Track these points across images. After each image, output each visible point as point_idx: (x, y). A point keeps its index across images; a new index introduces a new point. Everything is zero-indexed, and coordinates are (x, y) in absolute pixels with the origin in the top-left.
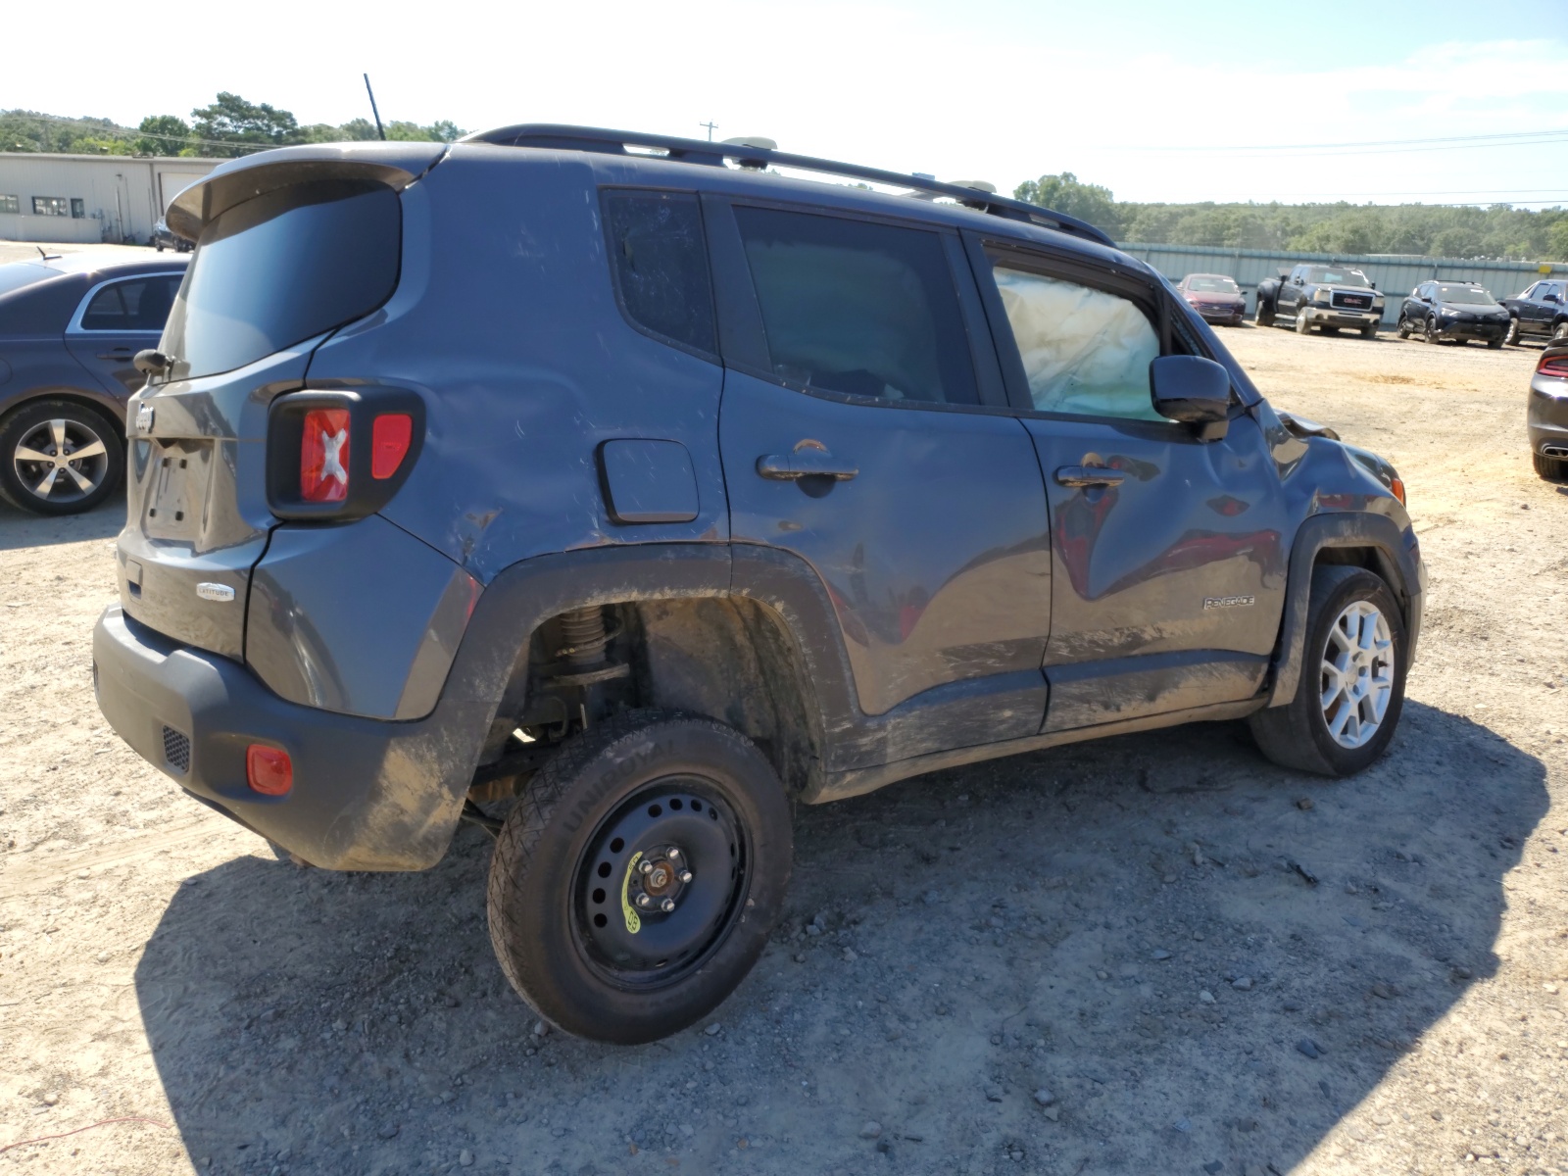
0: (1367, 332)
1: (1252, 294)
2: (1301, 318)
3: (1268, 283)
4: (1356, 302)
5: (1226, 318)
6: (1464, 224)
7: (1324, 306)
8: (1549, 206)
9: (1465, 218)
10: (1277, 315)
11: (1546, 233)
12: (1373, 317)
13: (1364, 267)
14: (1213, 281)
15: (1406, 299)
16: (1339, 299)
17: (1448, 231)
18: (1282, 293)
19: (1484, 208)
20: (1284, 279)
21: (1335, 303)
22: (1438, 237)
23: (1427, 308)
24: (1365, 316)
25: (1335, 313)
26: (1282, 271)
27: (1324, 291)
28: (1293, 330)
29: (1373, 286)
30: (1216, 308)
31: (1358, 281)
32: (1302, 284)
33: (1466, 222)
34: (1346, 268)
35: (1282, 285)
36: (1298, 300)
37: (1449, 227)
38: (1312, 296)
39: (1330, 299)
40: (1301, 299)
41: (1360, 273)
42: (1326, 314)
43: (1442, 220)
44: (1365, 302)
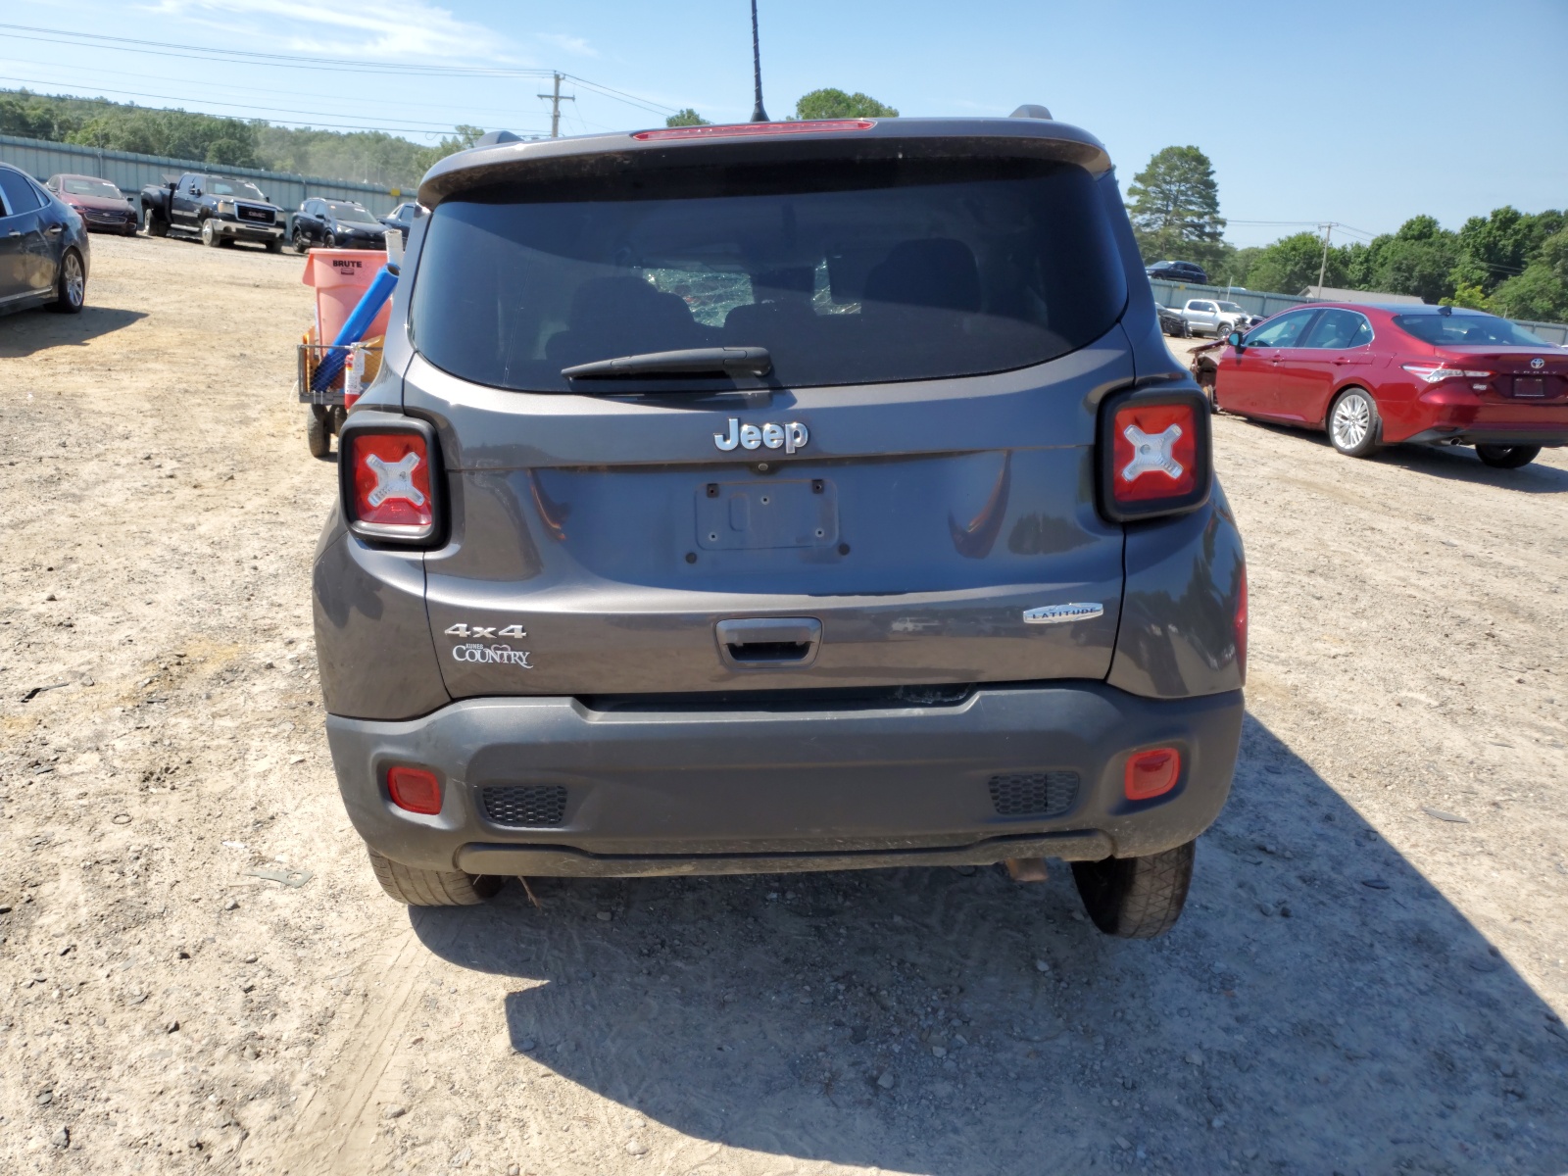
0: (272, 246)
1: (138, 200)
2: (207, 229)
3: (154, 190)
4: (260, 215)
5: (119, 227)
6: (231, 136)
7: (229, 218)
8: (302, 127)
9: (231, 130)
10: (173, 225)
11: (306, 153)
12: (278, 232)
13: (258, 181)
14: (91, 183)
15: (295, 214)
16: (244, 212)
17: (220, 142)
18: (175, 203)
19: (246, 122)
20: (173, 187)
21: (240, 216)
22: (213, 147)
23: (322, 224)
24: (272, 230)
25: (242, 226)
26: (172, 178)
27: (226, 203)
28: (200, 242)
29: (268, 199)
30: (106, 215)
31: (252, 194)
32: (199, 194)
33: (234, 134)
34: (238, 180)
35: (172, 193)
36: (198, 211)
37: (219, 137)
38: (216, 207)
39: (235, 211)
40: (202, 210)
41: (252, 186)
42: (234, 226)
43: (211, 130)
44: (269, 216)
